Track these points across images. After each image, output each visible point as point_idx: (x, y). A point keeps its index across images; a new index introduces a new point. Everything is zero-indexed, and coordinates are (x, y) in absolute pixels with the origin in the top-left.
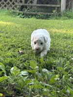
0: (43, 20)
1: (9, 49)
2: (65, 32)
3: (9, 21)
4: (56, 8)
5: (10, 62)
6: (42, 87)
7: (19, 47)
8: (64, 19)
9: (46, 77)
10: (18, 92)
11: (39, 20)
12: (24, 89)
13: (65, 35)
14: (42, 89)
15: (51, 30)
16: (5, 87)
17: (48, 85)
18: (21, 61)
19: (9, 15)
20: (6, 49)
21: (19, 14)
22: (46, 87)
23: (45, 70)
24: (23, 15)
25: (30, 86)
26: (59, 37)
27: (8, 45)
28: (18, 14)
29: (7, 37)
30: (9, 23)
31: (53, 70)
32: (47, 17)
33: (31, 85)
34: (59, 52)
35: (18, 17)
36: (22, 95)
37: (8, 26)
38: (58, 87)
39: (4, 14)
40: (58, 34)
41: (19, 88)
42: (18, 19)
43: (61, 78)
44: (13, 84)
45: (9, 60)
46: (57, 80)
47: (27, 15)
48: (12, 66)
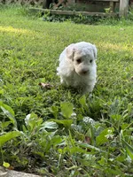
0: (87, 26)
1: (23, 79)
2: (126, 48)
3: (23, 27)
4: (112, 4)
5: (24, 105)
6: (83, 151)
7: (41, 77)
8: (126, 24)
9: (90, 133)
10: (38, 160)
11: (79, 26)
12: (49, 154)
13: (127, 55)
14: (82, 154)
15: (101, 44)
16: (15, 150)
17: (93, 147)
18: (44, 102)
19: (24, 15)
20: (17, 80)
21: (43, 14)
22: (89, 150)
23: (87, 119)
24: (50, 15)
25: (60, 150)
26: (115, 57)
27: (21, 73)
28: (40, 13)
29: (19, 58)
30: (24, 31)
31: (102, 120)
32: (94, 20)
33: (62, 146)
34: (115, 86)
35: (41, 19)
36: (45, 166)
37: (21, 37)
38: (111, 151)
39: (16, 13)
40: (114, 52)
41: (39, 153)
42: (41, 23)
43: (116, 133)
44: (30, 144)
45: (23, 100)
46: (110, 139)
47: (57, 15)
48: (28, 113)
